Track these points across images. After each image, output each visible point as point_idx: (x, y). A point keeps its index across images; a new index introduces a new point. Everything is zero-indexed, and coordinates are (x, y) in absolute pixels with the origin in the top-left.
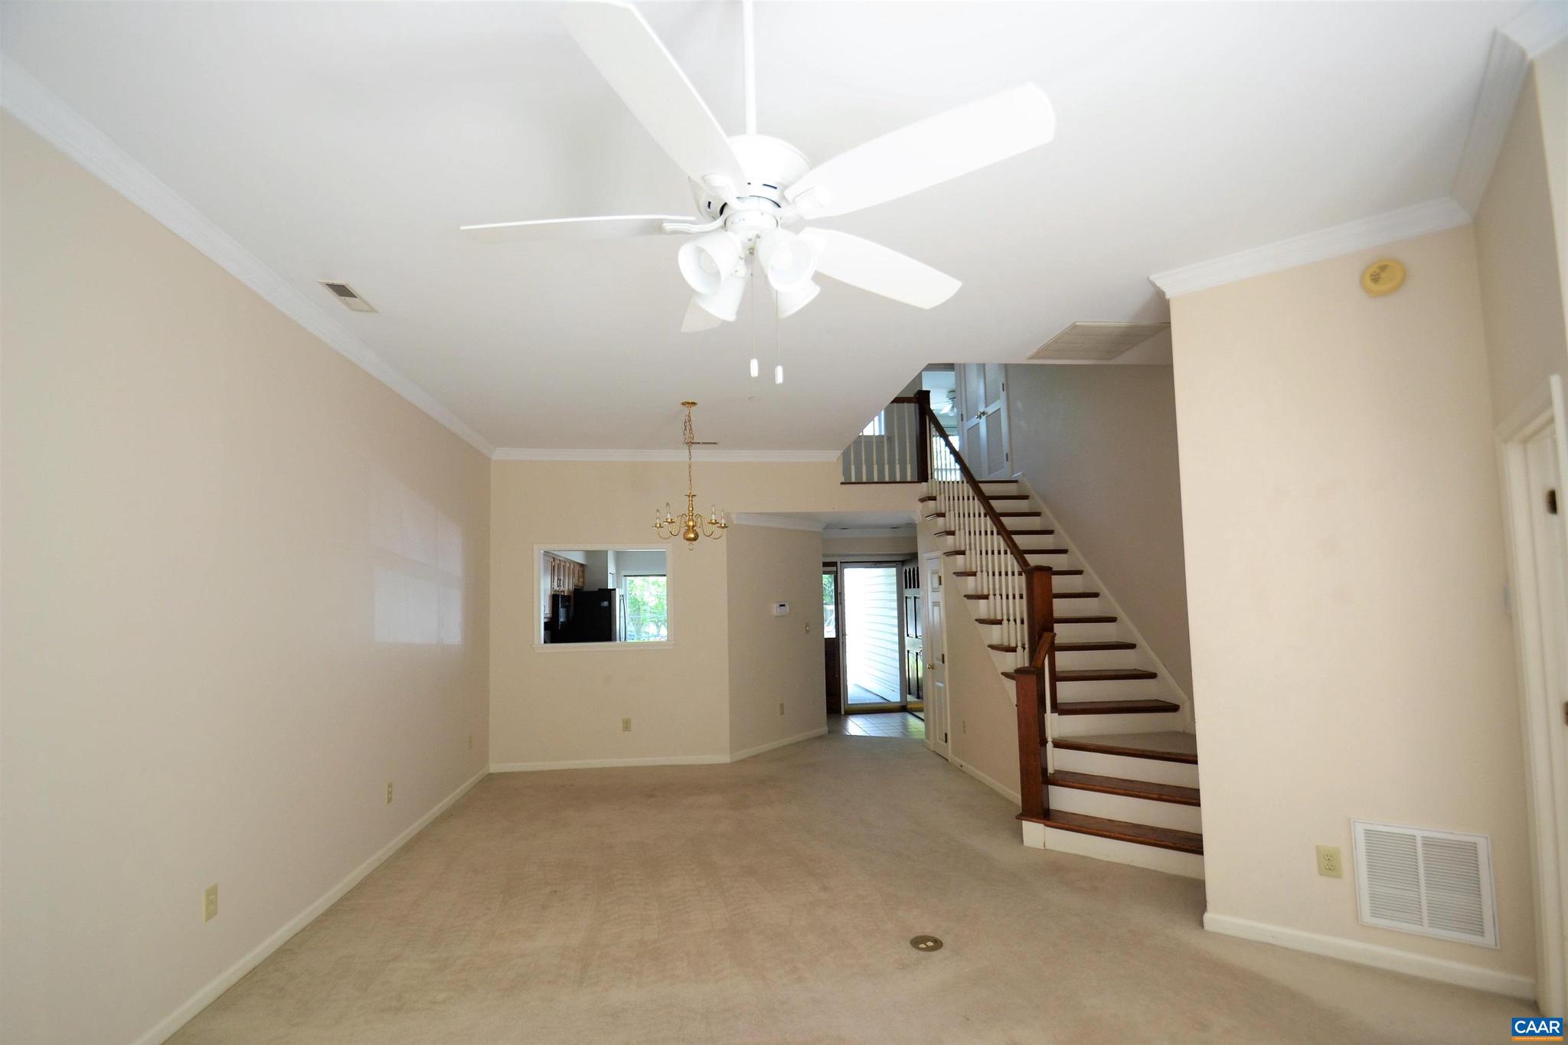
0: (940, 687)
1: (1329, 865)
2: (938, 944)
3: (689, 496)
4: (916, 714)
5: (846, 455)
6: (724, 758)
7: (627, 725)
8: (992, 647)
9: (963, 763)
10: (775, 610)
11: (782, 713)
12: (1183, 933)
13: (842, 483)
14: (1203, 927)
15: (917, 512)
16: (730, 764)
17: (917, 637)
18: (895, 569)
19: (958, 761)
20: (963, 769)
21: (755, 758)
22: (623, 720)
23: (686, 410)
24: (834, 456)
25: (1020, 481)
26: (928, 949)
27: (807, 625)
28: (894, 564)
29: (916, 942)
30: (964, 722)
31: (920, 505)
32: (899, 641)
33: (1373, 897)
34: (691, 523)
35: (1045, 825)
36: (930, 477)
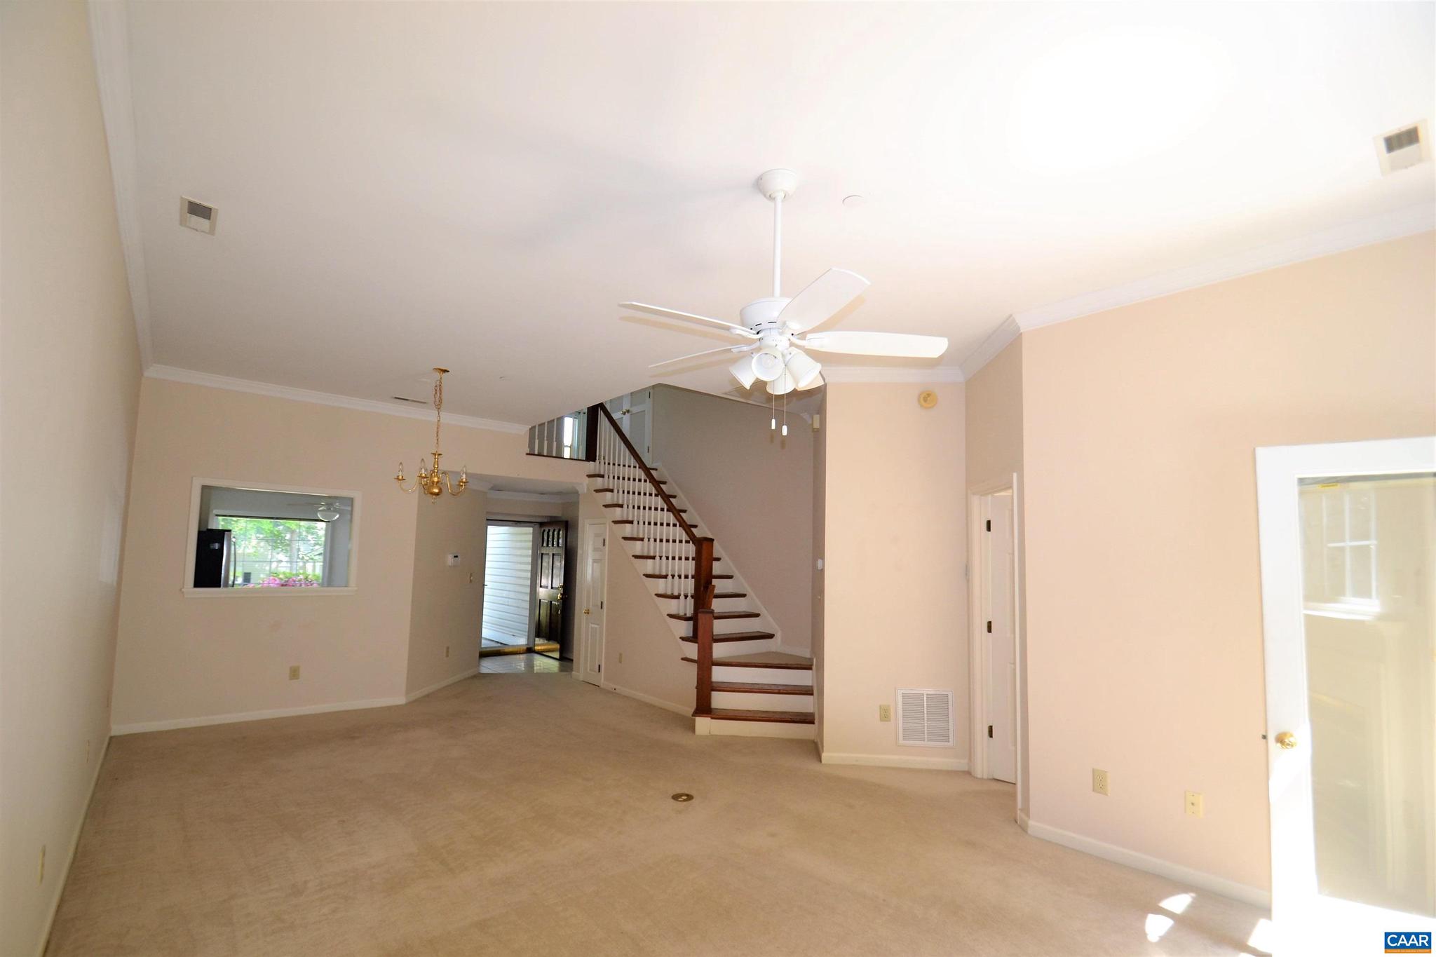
0: (596, 628)
1: (885, 715)
2: (690, 797)
3: (435, 454)
4: (545, 654)
5: (532, 429)
6: (401, 700)
7: (294, 673)
8: (658, 595)
9: (617, 687)
10: (450, 560)
11: (447, 656)
12: (812, 766)
13: (527, 454)
14: (821, 761)
15: (584, 485)
16: (406, 704)
17: (552, 588)
18: (532, 529)
19: (611, 686)
20: (617, 691)
21: (428, 697)
22: (291, 668)
23: (437, 375)
24: (524, 430)
25: (659, 469)
26: (684, 800)
27: (471, 575)
28: (532, 525)
29: (676, 797)
30: (621, 655)
31: (587, 480)
32: (531, 591)
33: (904, 730)
34: (436, 479)
35: (712, 718)
36: (597, 458)
